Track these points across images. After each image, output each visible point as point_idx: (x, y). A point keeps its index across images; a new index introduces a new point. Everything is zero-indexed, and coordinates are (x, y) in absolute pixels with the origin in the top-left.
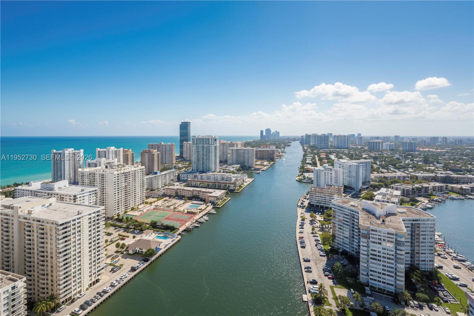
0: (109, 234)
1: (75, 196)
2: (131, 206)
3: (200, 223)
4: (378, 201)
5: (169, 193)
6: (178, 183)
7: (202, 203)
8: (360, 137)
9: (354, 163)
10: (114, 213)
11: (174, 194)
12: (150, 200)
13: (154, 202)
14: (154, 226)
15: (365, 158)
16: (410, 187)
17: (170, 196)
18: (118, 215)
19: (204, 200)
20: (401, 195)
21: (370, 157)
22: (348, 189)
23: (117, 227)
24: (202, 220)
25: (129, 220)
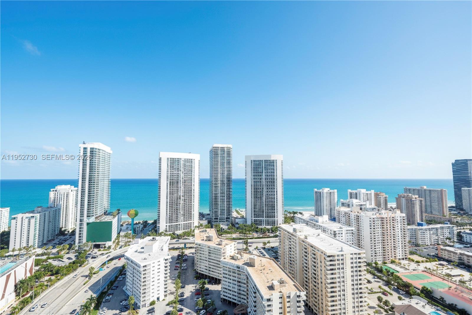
0: (369, 282)
1: (335, 231)
2: (391, 258)
5: (446, 255)
6: (457, 245)
10: (371, 260)
11: (455, 259)
12: (416, 258)
13: (423, 262)
17: (449, 261)
18: (376, 264)
23: (375, 277)
25: (390, 274)
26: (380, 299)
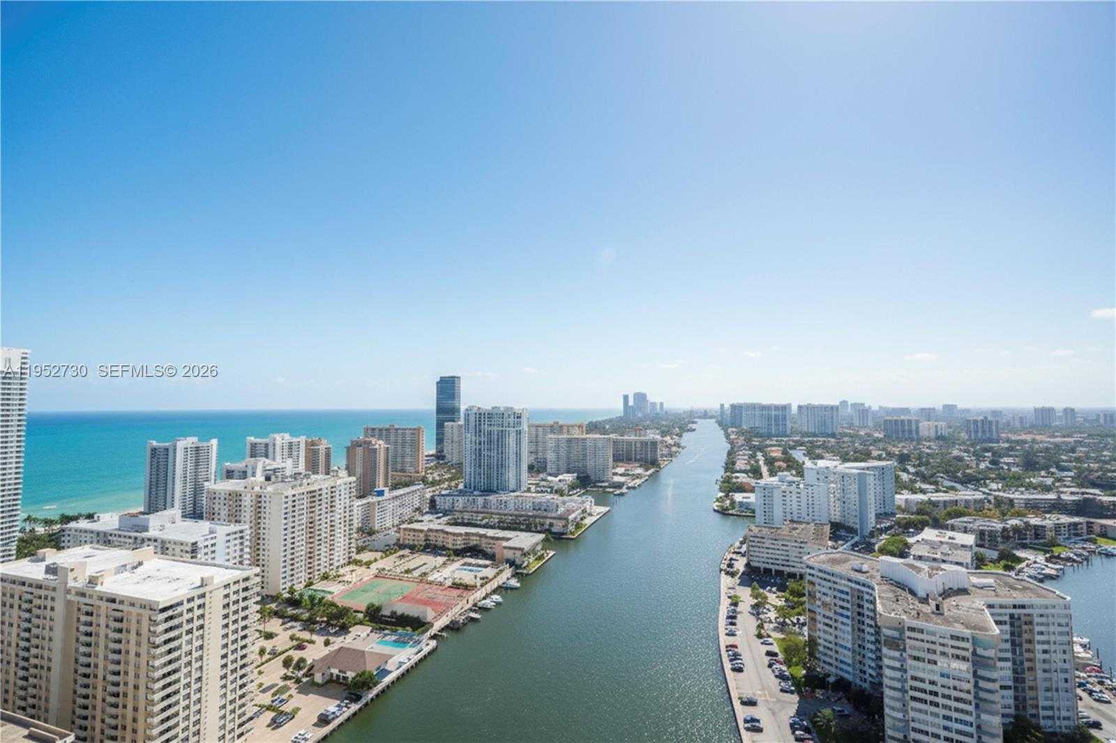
0: (269, 636)
1: (195, 544)
2: (323, 571)
3: (484, 609)
4: (920, 558)
5: (409, 539)
6: (431, 517)
7: (488, 562)
8: (863, 411)
9: (852, 467)
10: (281, 587)
11: (421, 542)
12: (366, 556)
13: (376, 560)
14: (375, 617)
15: (879, 458)
16: (998, 526)
17: (412, 548)
18: (292, 591)
19: (491, 557)
20: (977, 546)
21: (890, 455)
22: (839, 531)
23: (286, 620)
24: (488, 603)
25: (316, 603)
26: (287, 663)
